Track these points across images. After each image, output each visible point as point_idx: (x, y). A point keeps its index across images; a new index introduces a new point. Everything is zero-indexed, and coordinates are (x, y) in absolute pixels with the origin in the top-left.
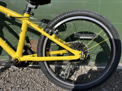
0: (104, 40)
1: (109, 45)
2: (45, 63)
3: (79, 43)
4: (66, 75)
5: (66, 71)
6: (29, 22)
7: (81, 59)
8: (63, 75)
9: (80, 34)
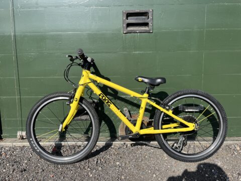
0: (211, 113)
1: (217, 117)
2: (161, 135)
3: (189, 117)
4: (179, 147)
5: (179, 143)
6: (149, 101)
7: (195, 130)
8: (176, 148)
9: (185, 107)
